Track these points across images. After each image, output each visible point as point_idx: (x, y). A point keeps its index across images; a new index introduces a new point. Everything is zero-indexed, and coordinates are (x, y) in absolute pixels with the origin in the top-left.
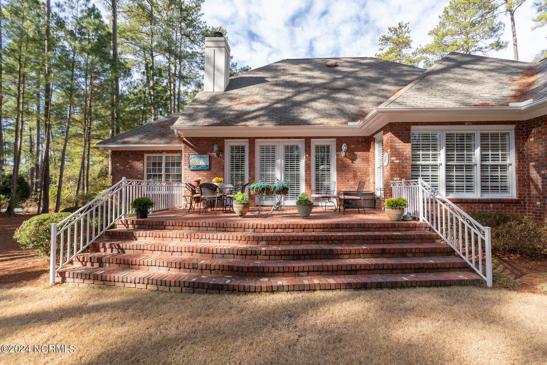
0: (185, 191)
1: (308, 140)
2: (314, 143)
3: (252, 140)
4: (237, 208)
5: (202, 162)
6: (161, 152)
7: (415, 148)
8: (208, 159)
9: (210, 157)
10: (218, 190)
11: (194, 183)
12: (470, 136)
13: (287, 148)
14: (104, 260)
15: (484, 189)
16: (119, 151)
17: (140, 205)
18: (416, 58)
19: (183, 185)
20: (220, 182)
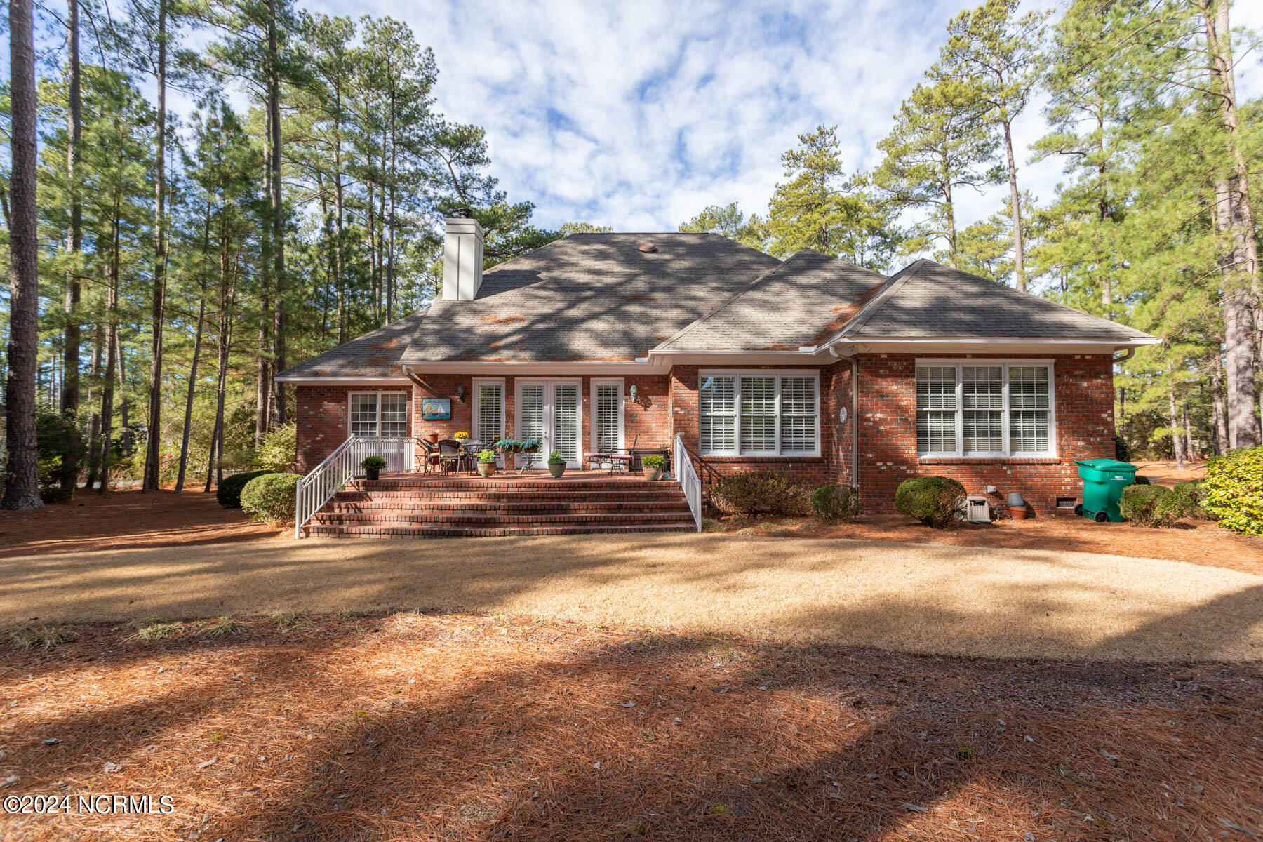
0: (416, 449)
1: (586, 379)
2: (595, 384)
3: (510, 379)
4: (481, 468)
5: (442, 408)
6: (376, 388)
7: (704, 395)
8: (449, 405)
9: (452, 402)
10: (461, 448)
11: (429, 439)
12: (770, 381)
13: (558, 389)
14: (344, 518)
15: (784, 446)
16: (307, 387)
17: (372, 465)
18: (849, 194)
19: (413, 440)
20: (465, 437)
